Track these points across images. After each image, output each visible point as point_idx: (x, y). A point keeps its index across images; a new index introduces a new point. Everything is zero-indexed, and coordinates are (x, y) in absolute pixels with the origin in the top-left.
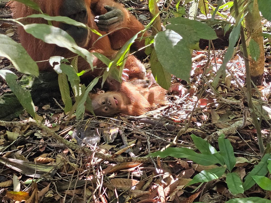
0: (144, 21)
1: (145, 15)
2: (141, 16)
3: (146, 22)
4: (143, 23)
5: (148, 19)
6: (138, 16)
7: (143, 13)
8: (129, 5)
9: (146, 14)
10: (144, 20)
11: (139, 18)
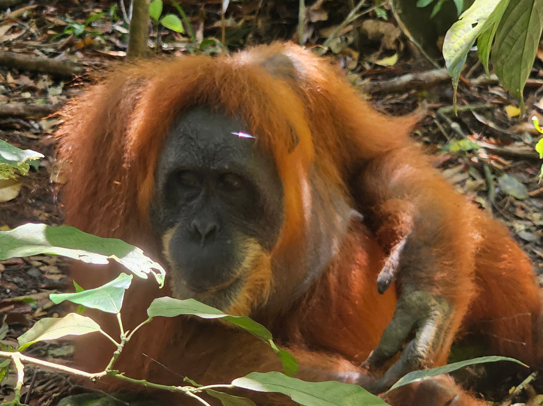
0: (517, 203)
1: (519, 179)
2: (505, 181)
3: (523, 209)
4: (510, 209)
5: (532, 197)
6: (495, 180)
7: (515, 167)
8: (464, 127)
9: (526, 173)
10: (517, 199)
11: (496, 187)
